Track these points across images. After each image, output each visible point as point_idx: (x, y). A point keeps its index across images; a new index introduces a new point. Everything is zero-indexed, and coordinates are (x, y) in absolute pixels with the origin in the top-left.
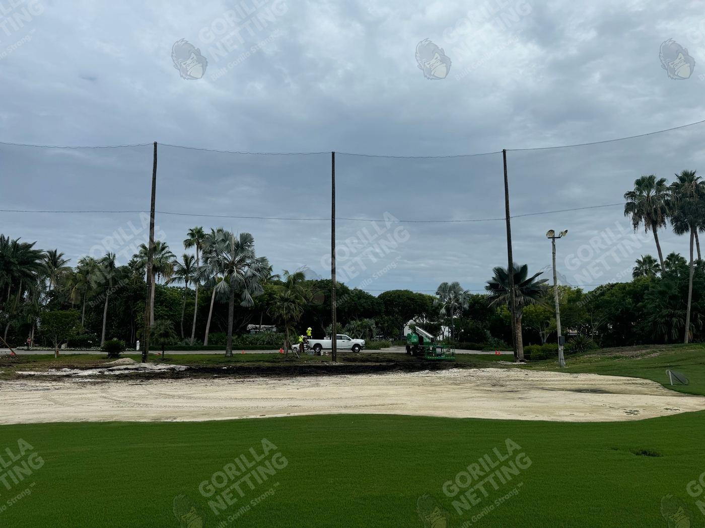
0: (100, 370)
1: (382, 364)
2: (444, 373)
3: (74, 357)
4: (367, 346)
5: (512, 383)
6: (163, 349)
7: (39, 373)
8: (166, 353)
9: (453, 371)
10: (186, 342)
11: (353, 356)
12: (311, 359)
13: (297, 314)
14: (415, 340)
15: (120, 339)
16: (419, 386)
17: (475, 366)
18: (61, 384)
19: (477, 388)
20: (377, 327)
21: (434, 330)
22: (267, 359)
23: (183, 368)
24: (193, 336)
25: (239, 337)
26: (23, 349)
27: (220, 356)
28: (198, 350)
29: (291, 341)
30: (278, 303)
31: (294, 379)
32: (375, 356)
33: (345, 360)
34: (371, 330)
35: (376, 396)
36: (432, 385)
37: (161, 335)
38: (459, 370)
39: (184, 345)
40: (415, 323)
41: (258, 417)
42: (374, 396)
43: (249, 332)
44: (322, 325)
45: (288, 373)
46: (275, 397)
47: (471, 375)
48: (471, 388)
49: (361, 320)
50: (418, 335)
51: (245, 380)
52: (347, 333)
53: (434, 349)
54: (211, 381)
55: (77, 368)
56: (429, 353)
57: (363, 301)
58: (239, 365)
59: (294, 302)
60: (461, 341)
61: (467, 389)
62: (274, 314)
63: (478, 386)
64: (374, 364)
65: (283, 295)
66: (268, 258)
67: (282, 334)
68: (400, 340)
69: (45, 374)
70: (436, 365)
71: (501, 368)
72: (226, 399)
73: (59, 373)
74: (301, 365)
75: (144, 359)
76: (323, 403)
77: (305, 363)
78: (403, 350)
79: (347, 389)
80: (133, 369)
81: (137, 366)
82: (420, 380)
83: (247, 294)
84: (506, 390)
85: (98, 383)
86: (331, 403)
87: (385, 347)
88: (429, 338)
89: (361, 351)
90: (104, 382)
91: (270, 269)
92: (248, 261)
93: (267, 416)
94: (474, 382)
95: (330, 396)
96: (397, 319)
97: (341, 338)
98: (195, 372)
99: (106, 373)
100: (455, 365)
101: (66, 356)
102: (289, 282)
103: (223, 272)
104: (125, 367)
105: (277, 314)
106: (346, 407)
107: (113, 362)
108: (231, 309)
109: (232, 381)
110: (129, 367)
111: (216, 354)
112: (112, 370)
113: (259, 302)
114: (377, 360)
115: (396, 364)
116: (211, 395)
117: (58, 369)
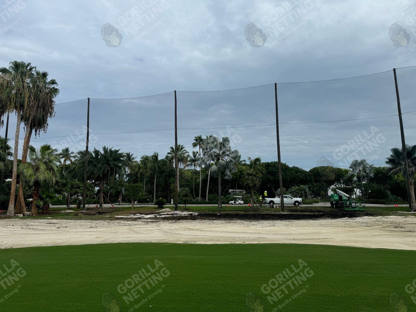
0: (154, 215)
1: (315, 213)
2: (358, 219)
3: (141, 208)
4: (304, 202)
5: (409, 225)
6: (185, 204)
7: (125, 217)
8: (187, 205)
9: (365, 218)
10: (196, 200)
11: (295, 208)
12: (268, 210)
13: (258, 183)
14: (337, 198)
15: (163, 198)
16: (342, 227)
17: (381, 215)
18: (136, 222)
19: (384, 229)
20: (310, 190)
21: (350, 191)
22: (241, 209)
23: (196, 214)
24: (200, 196)
25: (224, 197)
26: (117, 204)
27: (215, 207)
28: (203, 204)
29: (255, 199)
30: (246, 177)
31: (259, 222)
32: (310, 208)
33: (290, 211)
34: (305, 192)
35: (314, 233)
36: (350, 227)
37: (184, 196)
38: (369, 217)
39: (196, 201)
40: (335, 187)
41: (241, 243)
42: (312, 233)
43: (230, 194)
44: (273, 189)
45: (255, 218)
46: (249, 232)
47: (378, 220)
48: (379, 229)
49: (298, 186)
50: (339, 195)
51: (231, 221)
52: (290, 194)
53: (350, 204)
54: (212, 221)
55: (143, 214)
56: (346, 207)
57: (299, 174)
58: (226, 212)
59: (255, 176)
60: (369, 198)
61: (376, 229)
62: (244, 183)
63: (384, 227)
64: (309, 213)
65: (249, 172)
66: (238, 150)
67: (249, 195)
68: (326, 198)
69: (129, 217)
70: (352, 214)
71: (400, 216)
72: (221, 232)
73: (135, 217)
74: (262, 213)
75: (176, 209)
76: (279, 237)
77: (265, 212)
78: (328, 205)
79: (293, 228)
80: (171, 214)
81: (172, 213)
82: (342, 224)
83: (228, 172)
84: (405, 230)
85: (154, 222)
86: (284, 236)
87: (316, 203)
88: (346, 197)
89: (300, 205)
90: (157, 221)
91: (240, 157)
92: (228, 153)
93: (246, 243)
94: (381, 225)
95: (283, 233)
96: (323, 185)
97: (286, 197)
98: (202, 216)
99: (158, 216)
100: (366, 214)
101: (137, 207)
102: (251, 164)
103: (213, 160)
104: (167, 213)
105: (246, 183)
106: (294, 239)
107: (160, 211)
108: (220, 181)
109: (223, 222)
110: (169, 213)
111: (213, 206)
112: (161, 215)
113: (235, 176)
114: (311, 211)
115: (324, 213)
116: (213, 229)
117: (134, 214)
